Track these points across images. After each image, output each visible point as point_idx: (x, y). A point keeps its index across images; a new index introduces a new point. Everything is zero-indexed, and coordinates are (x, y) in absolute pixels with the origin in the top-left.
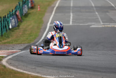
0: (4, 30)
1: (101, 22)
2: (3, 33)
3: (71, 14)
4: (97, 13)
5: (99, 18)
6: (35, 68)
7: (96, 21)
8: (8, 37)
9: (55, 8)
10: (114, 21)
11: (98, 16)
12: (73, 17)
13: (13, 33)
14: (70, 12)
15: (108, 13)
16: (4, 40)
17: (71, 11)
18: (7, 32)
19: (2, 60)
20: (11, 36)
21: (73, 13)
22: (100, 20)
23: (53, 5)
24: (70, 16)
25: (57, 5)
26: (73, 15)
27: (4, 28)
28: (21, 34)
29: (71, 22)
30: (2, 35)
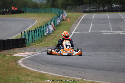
1: (112, 30)
3: (92, 24)
4: (110, 24)
5: (111, 27)
7: (108, 29)
8: (42, 42)
9: (81, 20)
10: (121, 29)
11: (111, 26)
12: (92, 26)
13: (46, 39)
14: (90, 23)
15: (118, 24)
16: (37, 44)
18: (41, 38)
20: (44, 40)
21: (92, 23)
22: (111, 29)
23: (79, 18)
25: (82, 18)
26: (92, 25)
27: (39, 35)
28: (51, 39)
29: (90, 30)
30: (37, 40)
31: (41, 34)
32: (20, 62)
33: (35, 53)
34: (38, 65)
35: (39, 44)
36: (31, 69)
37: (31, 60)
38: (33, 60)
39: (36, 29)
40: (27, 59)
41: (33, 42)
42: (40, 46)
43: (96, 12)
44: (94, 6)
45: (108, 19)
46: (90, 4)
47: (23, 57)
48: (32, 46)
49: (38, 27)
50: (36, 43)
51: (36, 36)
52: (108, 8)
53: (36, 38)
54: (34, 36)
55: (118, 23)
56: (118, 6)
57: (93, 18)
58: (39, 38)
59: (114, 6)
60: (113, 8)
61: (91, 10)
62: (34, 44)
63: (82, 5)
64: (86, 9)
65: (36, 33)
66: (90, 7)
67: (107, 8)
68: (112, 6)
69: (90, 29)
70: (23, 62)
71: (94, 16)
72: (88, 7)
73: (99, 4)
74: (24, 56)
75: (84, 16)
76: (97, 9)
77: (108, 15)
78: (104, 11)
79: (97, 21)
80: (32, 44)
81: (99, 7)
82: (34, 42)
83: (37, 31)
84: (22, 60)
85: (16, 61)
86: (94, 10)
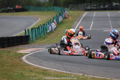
0: (42, 34)
1: (112, 28)
2: (41, 36)
3: (92, 22)
4: (110, 21)
5: (111, 25)
6: (41, 62)
7: (109, 27)
8: (44, 39)
9: (82, 18)
11: (111, 23)
12: (93, 24)
13: (49, 36)
14: (91, 21)
15: (118, 22)
16: (41, 41)
17: (93, 20)
18: (44, 35)
19: (24, 56)
20: (47, 37)
21: (93, 21)
22: (111, 26)
23: (81, 16)
24: (91, 23)
25: (84, 16)
26: (93, 23)
27: (42, 32)
28: (54, 36)
29: (91, 28)
30: (40, 37)
31: (44, 31)
32: (24, 58)
33: (39, 50)
34: (41, 61)
35: (42, 41)
36: (35, 65)
37: (34, 56)
38: (36, 56)
39: (39, 26)
40: (31, 55)
41: (36, 39)
42: (43, 43)
43: (96, 10)
44: (95, 4)
45: (108, 17)
46: (91, 2)
47: (26, 53)
48: (35, 43)
49: (41, 25)
50: (39, 40)
51: (39, 33)
52: (109, 6)
53: (39, 35)
54: (37, 33)
55: (118, 20)
56: (118, 4)
57: (94, 16)
58: (42, 35)
59: (114, 4)
60: (113, 6)
61: (92, 8)
62: (37, 41)
63: (84, 3)
64: (87, 7)
65: (39, 31)
66: (91, 5)
67: (107, 6)
68: (112, 4)
69: (91, 26)
70: (27, 58)
71: (95, 14)
72: (89, 6)
73: (100, 2)
74: (28, 52)
75: (86, 14)
76: (98, 8)
77: (108, 13)
78: (105, 9)
79: (97, 19)
80: (36, 41)
81: (100, 6)
82: (38, 39)
83: (41, 29)
84: (25, 56)
85: (19, 57)
86: (95, 8)
